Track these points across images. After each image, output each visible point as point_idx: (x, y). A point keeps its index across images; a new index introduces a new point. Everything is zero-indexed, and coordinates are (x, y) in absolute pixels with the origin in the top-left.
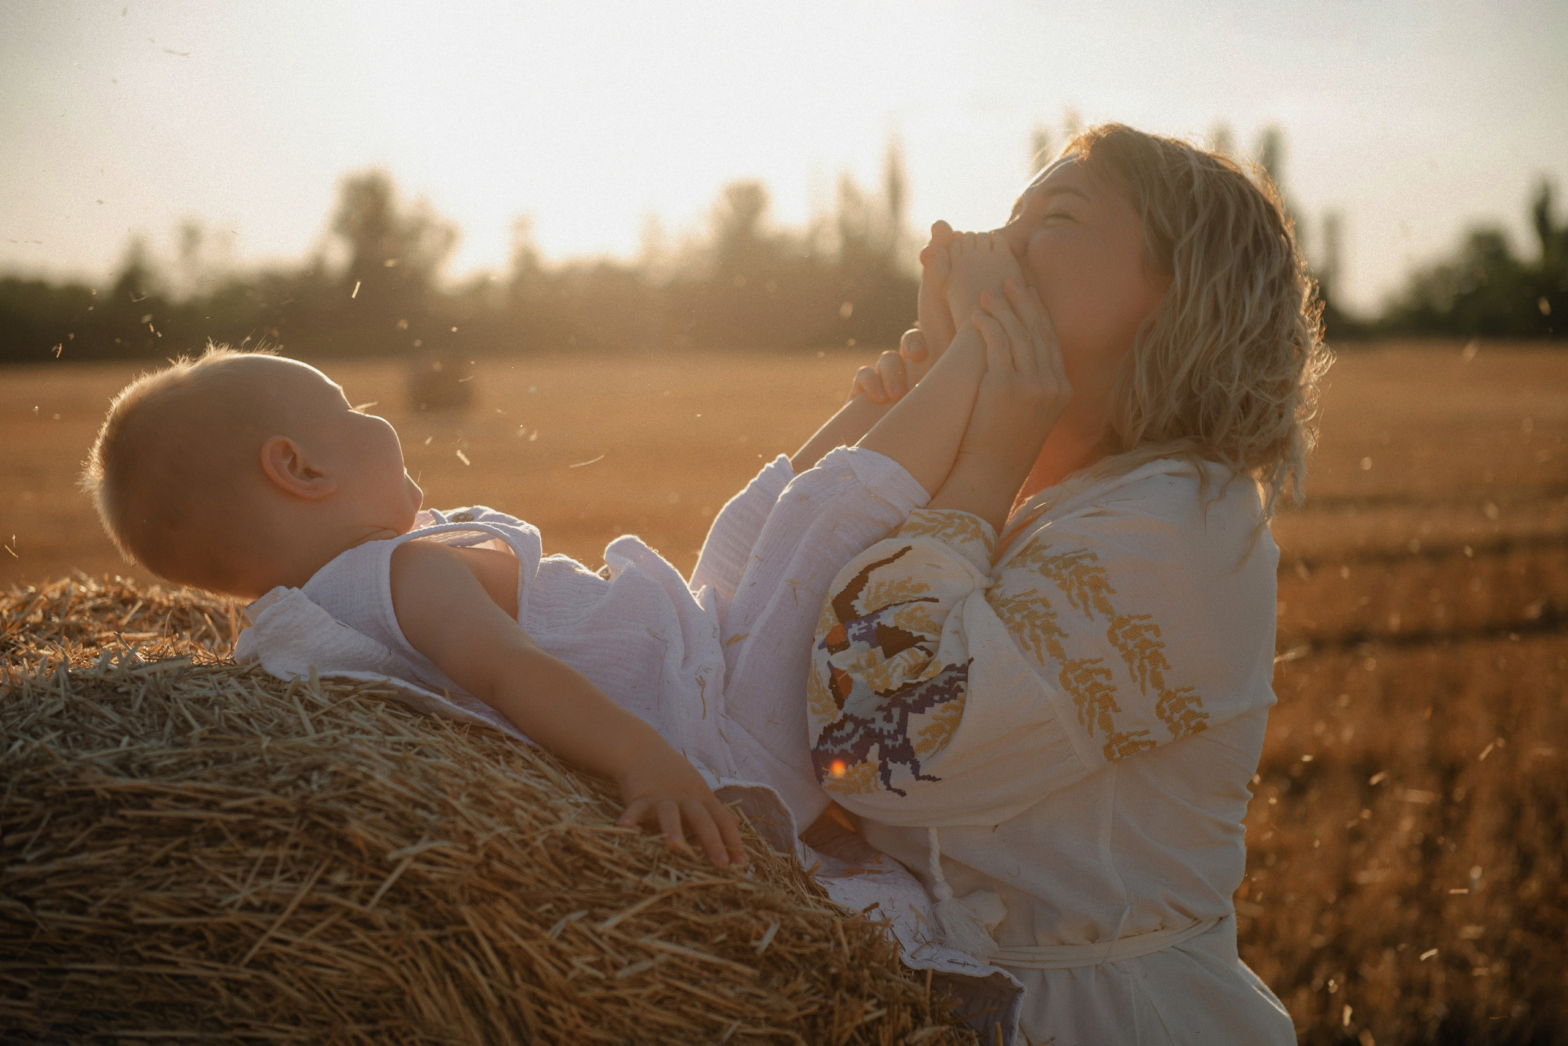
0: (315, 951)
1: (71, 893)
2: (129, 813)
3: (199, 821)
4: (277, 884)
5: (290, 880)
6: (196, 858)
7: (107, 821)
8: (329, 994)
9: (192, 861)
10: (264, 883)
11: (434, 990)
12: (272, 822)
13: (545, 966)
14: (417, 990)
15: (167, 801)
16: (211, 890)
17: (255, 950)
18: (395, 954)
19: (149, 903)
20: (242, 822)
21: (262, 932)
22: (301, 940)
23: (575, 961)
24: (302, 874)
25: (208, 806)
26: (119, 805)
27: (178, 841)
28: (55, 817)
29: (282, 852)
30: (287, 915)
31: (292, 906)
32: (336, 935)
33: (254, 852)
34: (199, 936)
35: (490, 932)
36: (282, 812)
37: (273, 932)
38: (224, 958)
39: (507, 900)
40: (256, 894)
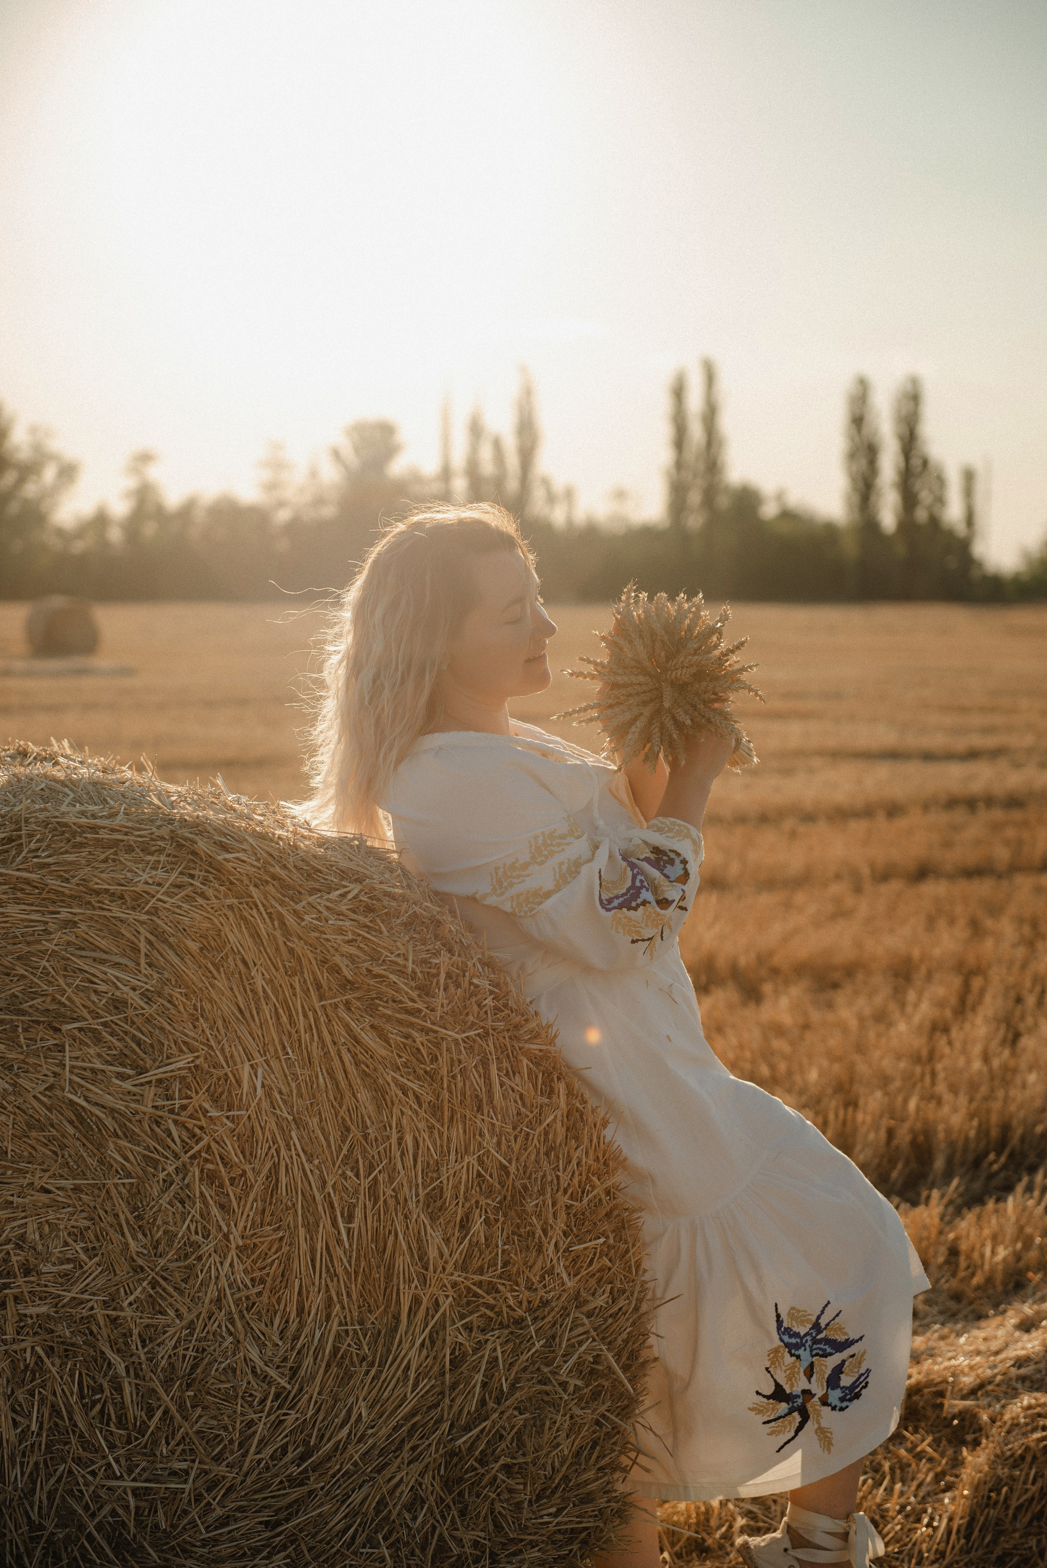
0: (179, 907)
1: (62, 873)
2: (89, 836)
3: (122, 841)
4: (160, 874)
5: (167, 871)
6: (121, 859)
7: (78, 839)
8: (185, 930)
9: (120, 861)
10: (154, 873)
11: (236, 931)
12: (159, 843)
13: (290, 920)
14: (227, 929)
15: (106, 831)
16: (129, 875)
17: (150, 904)
18: (216, 911)
19: (99, 878)
20: (143, 842)
21: (153, 896)
22: (173, 901)
23: (306, 917)
24: (172, 869)
25: (126, 834)
26: (84, 833)
27: (112, 850)
28: (52, 837)
29: (163, 858)
30: (165, 887)
31: (167, 885)
32: (188, 899)
33: (149, 858)
34: (122, 897)
35: (264, 901)
36: (162, 838)
37: (159, 896)
38: (134, 909)
39: (273, 885)
40: (150, 877)
